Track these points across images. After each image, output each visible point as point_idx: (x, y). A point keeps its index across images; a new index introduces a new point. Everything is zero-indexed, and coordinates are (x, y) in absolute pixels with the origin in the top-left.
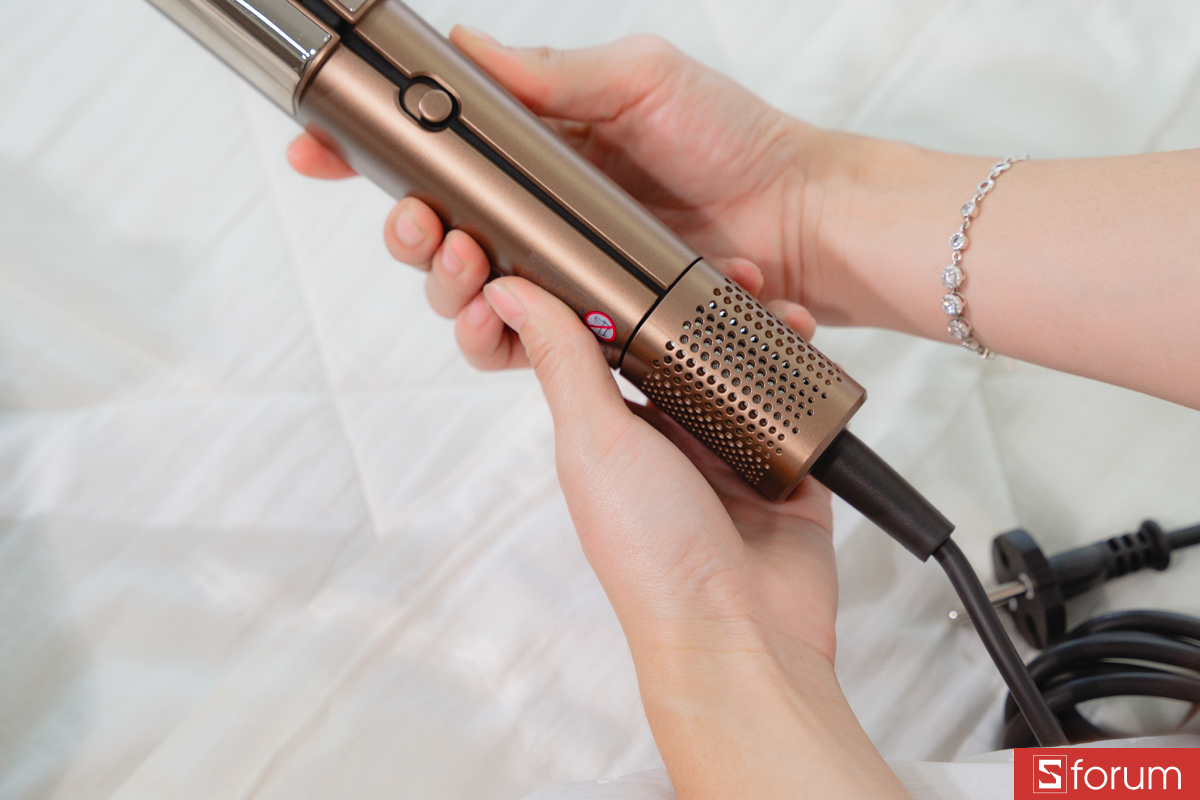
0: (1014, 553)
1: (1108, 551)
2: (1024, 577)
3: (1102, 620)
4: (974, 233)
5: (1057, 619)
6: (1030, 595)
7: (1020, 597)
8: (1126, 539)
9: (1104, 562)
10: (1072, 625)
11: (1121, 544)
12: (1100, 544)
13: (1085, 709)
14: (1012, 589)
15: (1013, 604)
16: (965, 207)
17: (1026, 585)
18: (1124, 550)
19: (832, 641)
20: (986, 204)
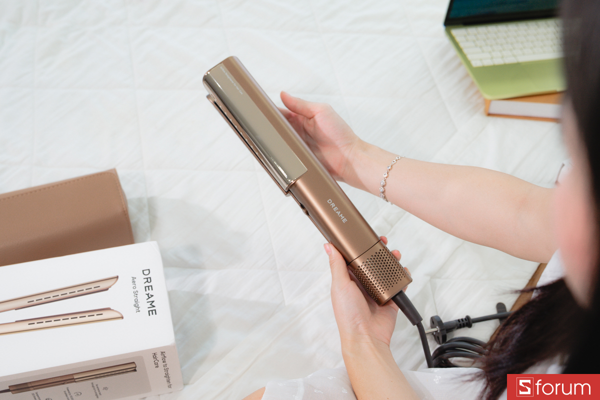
0: (435, 321)
1: (458, 322)
2: (437, 327)
3: (456, 339)
4: (389, 173)
5: (444, 338)
6: (439, 331)
7: (436, 332)
8: (462, 320)
9: (457, 325)
10: (448, 340)
11: (461, 321)
12: (456, 320)
13: (450, 359)
14: (435, 330)
15: (434, 333)
16: (389, 167)
17: (437, 329)
18: (461, 322)
19: (389, 341)
20: (393, 166)
